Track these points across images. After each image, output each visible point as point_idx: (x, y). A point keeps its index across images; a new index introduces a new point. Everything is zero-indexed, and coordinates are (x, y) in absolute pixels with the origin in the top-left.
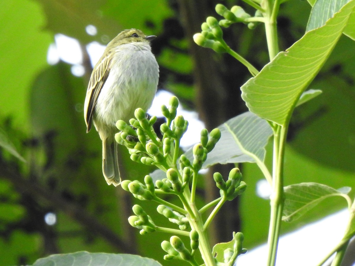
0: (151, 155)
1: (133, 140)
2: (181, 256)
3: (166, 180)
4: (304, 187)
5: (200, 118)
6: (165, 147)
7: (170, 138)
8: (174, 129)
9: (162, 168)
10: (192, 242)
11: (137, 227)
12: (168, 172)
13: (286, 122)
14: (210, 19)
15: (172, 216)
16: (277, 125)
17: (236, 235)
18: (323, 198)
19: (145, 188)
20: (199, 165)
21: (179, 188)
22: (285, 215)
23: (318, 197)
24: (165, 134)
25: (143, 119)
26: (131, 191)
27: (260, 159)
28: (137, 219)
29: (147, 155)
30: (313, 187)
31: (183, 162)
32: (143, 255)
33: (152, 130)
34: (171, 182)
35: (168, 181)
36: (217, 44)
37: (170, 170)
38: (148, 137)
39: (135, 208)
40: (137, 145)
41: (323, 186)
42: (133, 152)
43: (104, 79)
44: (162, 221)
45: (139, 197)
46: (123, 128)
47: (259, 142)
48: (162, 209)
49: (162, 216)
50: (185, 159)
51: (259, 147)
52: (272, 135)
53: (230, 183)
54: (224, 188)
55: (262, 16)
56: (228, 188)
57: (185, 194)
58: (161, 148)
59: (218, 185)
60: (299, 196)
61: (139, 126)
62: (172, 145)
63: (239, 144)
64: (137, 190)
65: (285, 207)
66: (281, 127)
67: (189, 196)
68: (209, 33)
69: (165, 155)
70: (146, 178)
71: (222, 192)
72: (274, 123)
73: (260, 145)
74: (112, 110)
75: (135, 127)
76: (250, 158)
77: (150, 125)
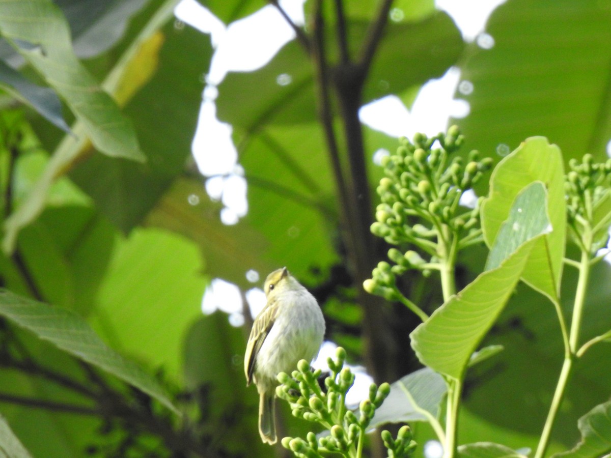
0: (314, 411)
1: (296, 394)
3: (330, 438)
4: (481, 448)
5: (369, 372)
6: (330, 402)
7: (335, 393)
8: (340, 383)
9: (326, 424)
12: (333, 429)
13: (461, 376)
14: (382, 265)
16: (451, 380)
19: (308, 445)
20: (366, 422)
21: (345, 447)
24: (330, 389)
25: (307, 372)
26: (292, 448)
27: (434, 417)
29: (310, 411)
30: (490, 447)
31: (350, 419)
33: (317, 384)
34: (336, 440)
35: (332, 438)
36: (389, 291)
37: (336, 427)
38: (311, 391)
40: (300, 400)
41: (501, 447)
42: (295, 407)
43: (268, 330)
45: (301, 455)
46: (285, 381)
47: (433, 399)
50: (351, 416)
51: (432, 404)
52: (446, 392)
53: (400, 442)
54: (393, 447)
55: (438, 262)
56: (397, 447)
57: (350, 453)
58: (326, 403)
59: (386, 444)
61: (302, 379)
62: (337, 400)
63: (412, 401)
64: (299, 448)
66: (455, 382)
67: (355, 456)
68: (381, 280)
69: (330, 410)
70: (309, 435)
71: (390, 452)
72: (449, 377)
73: (435, 401)
74: (275, 362)
75: (299, 380)
76: (422, 416)
77: (314, 379)
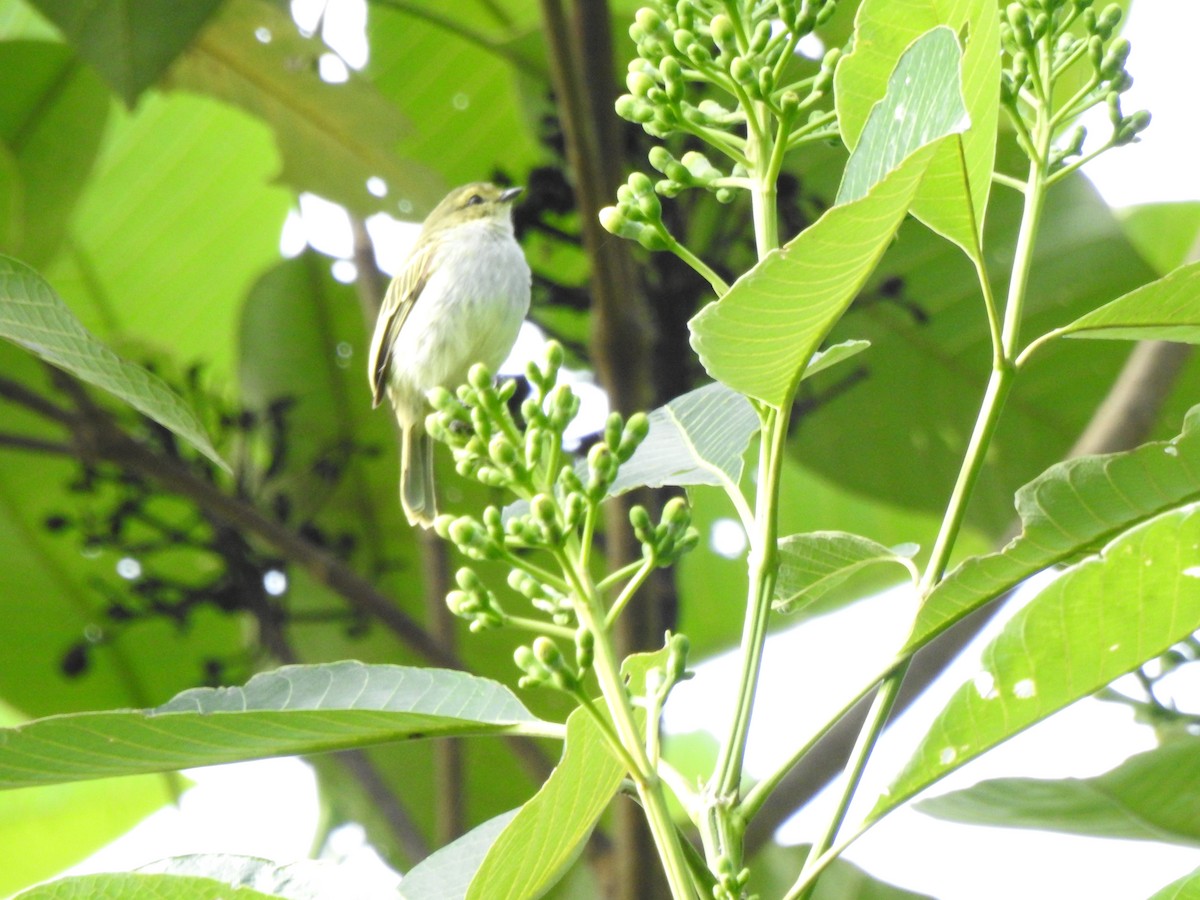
0: (500, 465)
1: (464, 430)
2: (556, 680)
3: (530, 519)
4: (822, 541)
6: (529, 448)
7: (542, 431)
8: (551, 414)
9: (521, 491)
10: (580, 653)
11: (466, 616)
12: (535, 502)
13: (787, 401)
14: (635, 178)
15: (540, 594)
16: (768, 408)
17: (671, 640)
18: (859, 564)
19: (485, 532)
20: (601, 489)
21: (557, 538)
22: (778, 598)
23: (849, 563)
24: (530, 422)
25: (487, 388)
26: (454, 538)
27: (732, 478)
28: (466, 599)
29: (492, 465)
30: (840, 540)
31: (568, 483)
32: (475, 673)
33: (505, 410)
34: (541, 523)
35: (533, 520)
36: (648, 230)
37: (540, 497)
38: (494, 425)
39: (462, 575)
40: (472, 442)
41: (861, 541)
42: (462, 456)
43: (415, 296)
44: (519, 604)
45: (472, 552)
46: (444, 404)
47: (732, 444)
48: (518, 579)
49: (518, 595)
50: (571, 477)
51: (729, 455)
52: (757, 430)
53: (665, 530)
54: (653, 539)
55: (746, 175)
56: (659, 540)
57: (568, 550)
58: (522, 451)
59: (638, 533)
60: (810, 559)
61: (476, 401)
62: (545, 445)
63: (691, 447)
64: (469, 537)
65: (778, 582)
66: (775, 412)
67: (577, 554)
68: (633, 207)
69: (529, 465)
70: (488, 512)
71: (647, 548)
72: (763, 403)
73: (735, 449)
75: (470, 405)
76: (711, 476)
77: (499, 401)
